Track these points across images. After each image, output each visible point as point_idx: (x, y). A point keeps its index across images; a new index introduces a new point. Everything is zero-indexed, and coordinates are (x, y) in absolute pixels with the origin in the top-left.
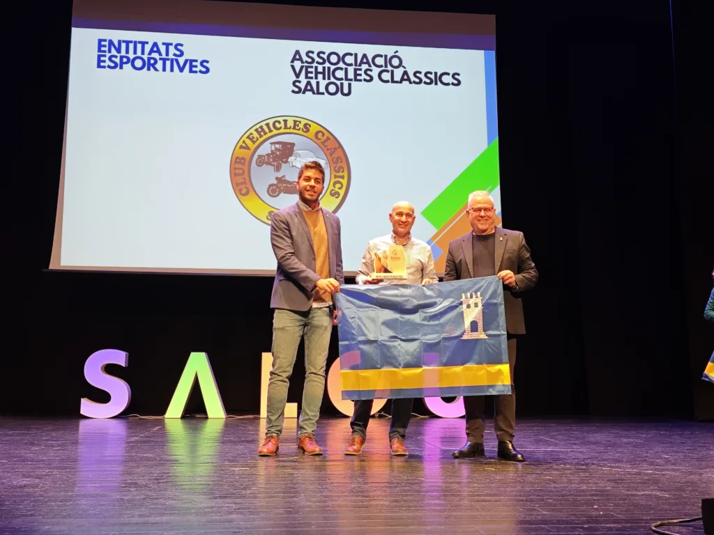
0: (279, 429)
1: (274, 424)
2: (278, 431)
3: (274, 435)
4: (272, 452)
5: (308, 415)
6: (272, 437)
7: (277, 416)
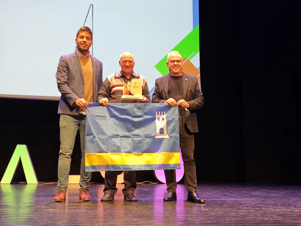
0: (65, 186)
1: (63, 183)
2: (66, 187)
3: (64, 190)
4: (62, 199)
5: (84, 178)
6: (62, 191)
7: (64, 178)
